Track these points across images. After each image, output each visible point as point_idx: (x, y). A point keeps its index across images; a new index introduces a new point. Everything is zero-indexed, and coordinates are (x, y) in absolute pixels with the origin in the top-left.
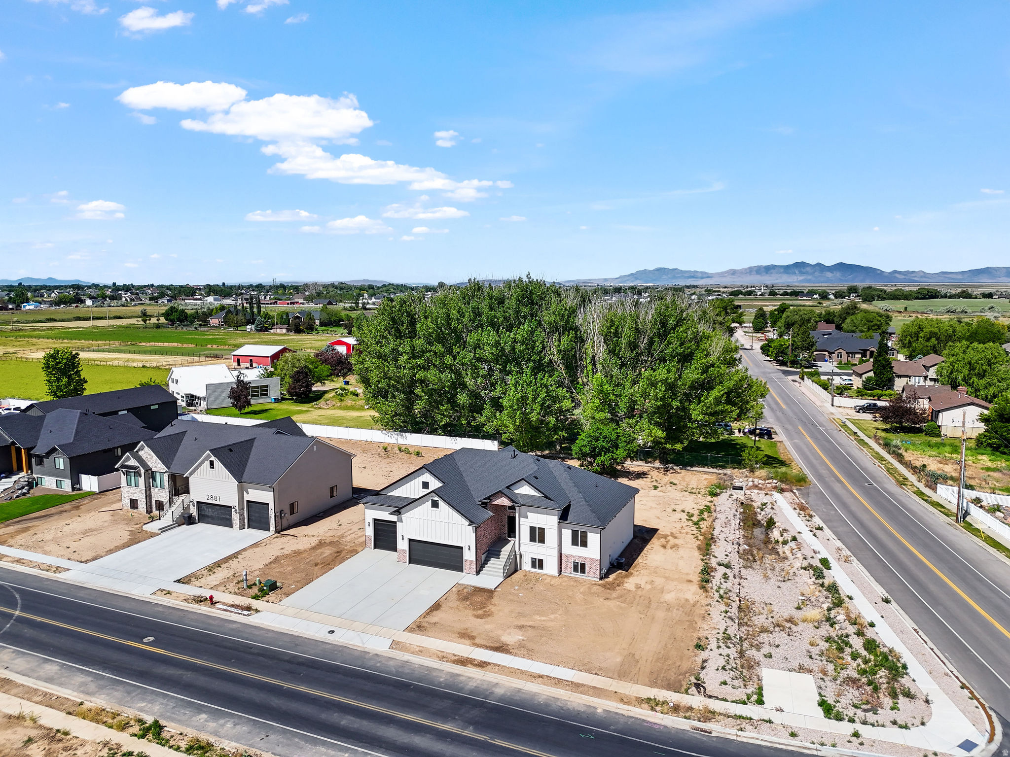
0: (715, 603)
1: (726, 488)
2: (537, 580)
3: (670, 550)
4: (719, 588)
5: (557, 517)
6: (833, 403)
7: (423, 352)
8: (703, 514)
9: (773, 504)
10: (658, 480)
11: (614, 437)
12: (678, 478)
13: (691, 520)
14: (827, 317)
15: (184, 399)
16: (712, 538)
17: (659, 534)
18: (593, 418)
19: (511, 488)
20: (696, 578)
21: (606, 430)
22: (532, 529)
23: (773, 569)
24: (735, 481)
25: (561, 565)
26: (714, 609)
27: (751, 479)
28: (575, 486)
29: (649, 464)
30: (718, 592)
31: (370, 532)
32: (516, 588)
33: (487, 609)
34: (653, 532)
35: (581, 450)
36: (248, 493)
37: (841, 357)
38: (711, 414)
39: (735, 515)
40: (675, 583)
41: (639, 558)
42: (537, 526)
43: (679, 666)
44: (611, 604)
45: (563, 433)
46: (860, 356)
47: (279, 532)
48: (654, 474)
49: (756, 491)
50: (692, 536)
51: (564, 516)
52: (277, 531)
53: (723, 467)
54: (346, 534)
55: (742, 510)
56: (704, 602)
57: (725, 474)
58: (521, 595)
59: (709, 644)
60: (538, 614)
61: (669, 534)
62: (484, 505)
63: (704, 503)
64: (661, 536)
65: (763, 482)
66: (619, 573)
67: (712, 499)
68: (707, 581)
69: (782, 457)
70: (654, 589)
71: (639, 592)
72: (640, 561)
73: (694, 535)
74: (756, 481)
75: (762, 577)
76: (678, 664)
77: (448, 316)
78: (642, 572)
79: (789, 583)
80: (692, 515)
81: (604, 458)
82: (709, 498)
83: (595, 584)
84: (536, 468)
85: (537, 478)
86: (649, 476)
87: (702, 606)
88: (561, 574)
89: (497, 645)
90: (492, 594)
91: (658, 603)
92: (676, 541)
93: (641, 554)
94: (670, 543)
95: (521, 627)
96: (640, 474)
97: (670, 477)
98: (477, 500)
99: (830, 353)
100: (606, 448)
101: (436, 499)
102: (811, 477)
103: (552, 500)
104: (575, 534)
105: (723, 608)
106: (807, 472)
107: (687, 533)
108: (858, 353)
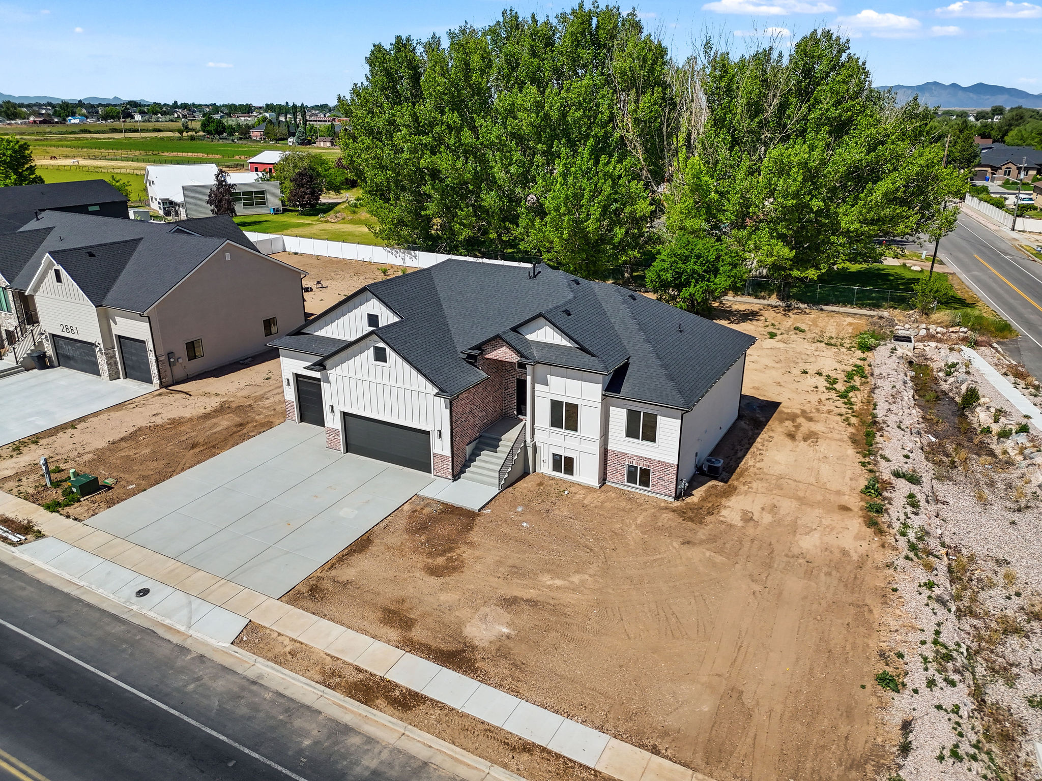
0: (901, 562)
1: (883, 339)
2: (560, 495)
3: (802, 442)
4: (906, 526)
5: (600, 386)
6: (1014, 226)
7: (432, 125)
8: (852, 378)
9: (967, 366)
10: (776, 323)
11: (712, 257)
12: (807, 322)
13: (835, 389)
14: (983, 130)
15: (161, 206)
16: (875, 423)
17: (782, 412)
18: (682, 228)
19: (521, 330)
20: (855, 502)
21: (700, 246)
22: (556, 406)
23: (991, 484)
24: (897, 327)
25: (605, 468)
26: (902, 576)
27: (924, 326)
28: (640, 330)
29: (762, 301)
30: (903, 534)
31: (290, 394)
32: (520, 509)
33: (454, 554)
34: (771, 407)
35: (659, 276)
36: (116, 324)
37: (1009, 175)
38: (873, 222)
39: (905, 383)
40: (817, 512)
41: (748, 456)
42: (565, 400)
43: (847, 738)
44: (695, 554)
45: (636, 253)
46: (1034, 172)
47: (166, 387)
48: (770, 314)
49: (933, 344)
50: (838, 418)
51: (614, 386)
52: (162, 385)
53: (877, 306)
54: (269, 395)
55: (913, 374)
56: (880, 557)
57: (881, 318)
58: (525, 524)
59: (906, 673)
60: (549, 571)
61: (798, 412)
62: (472, 359)
63: (851, 362)
64: (785, 416)
65: (945, 330)
66: (712, 487)
67: (863, 356)
68: (880, 511)
69: (959, 294)
70: (778, 522)
71: (750, 531)
72: (751, 463)
73: (841, 415)
74: (933, 328)
75: (975, 500)
76: (844, 729)
77: (467, 65)
78: (754, 485)
79: (1029, 515)
80: (835, 381)
81: (695, 290)
82: (859, 354)
83: (666, 508)
84: (571, 296)
85: (569, 314)
86: (762, 318)
87: (877, 568)
88: (604, 484)
89: (451, 647)
90: (473, 520)
91: (787, 555)
92: (814, 427)
93: (751, 450)
94: (802, 429)
95: (509, 603)
96: (748, 315)
97: (792, 320)
98: (459, 350)
99: (995, 169)
100: (699, 275)
101: (381, 345)
102: (1015, 324)
103: (593, 356)
104: (633, 416)
105: (922, 576)
106: (1006, 317)
107: (829, 412)
108: (1032, 169)
